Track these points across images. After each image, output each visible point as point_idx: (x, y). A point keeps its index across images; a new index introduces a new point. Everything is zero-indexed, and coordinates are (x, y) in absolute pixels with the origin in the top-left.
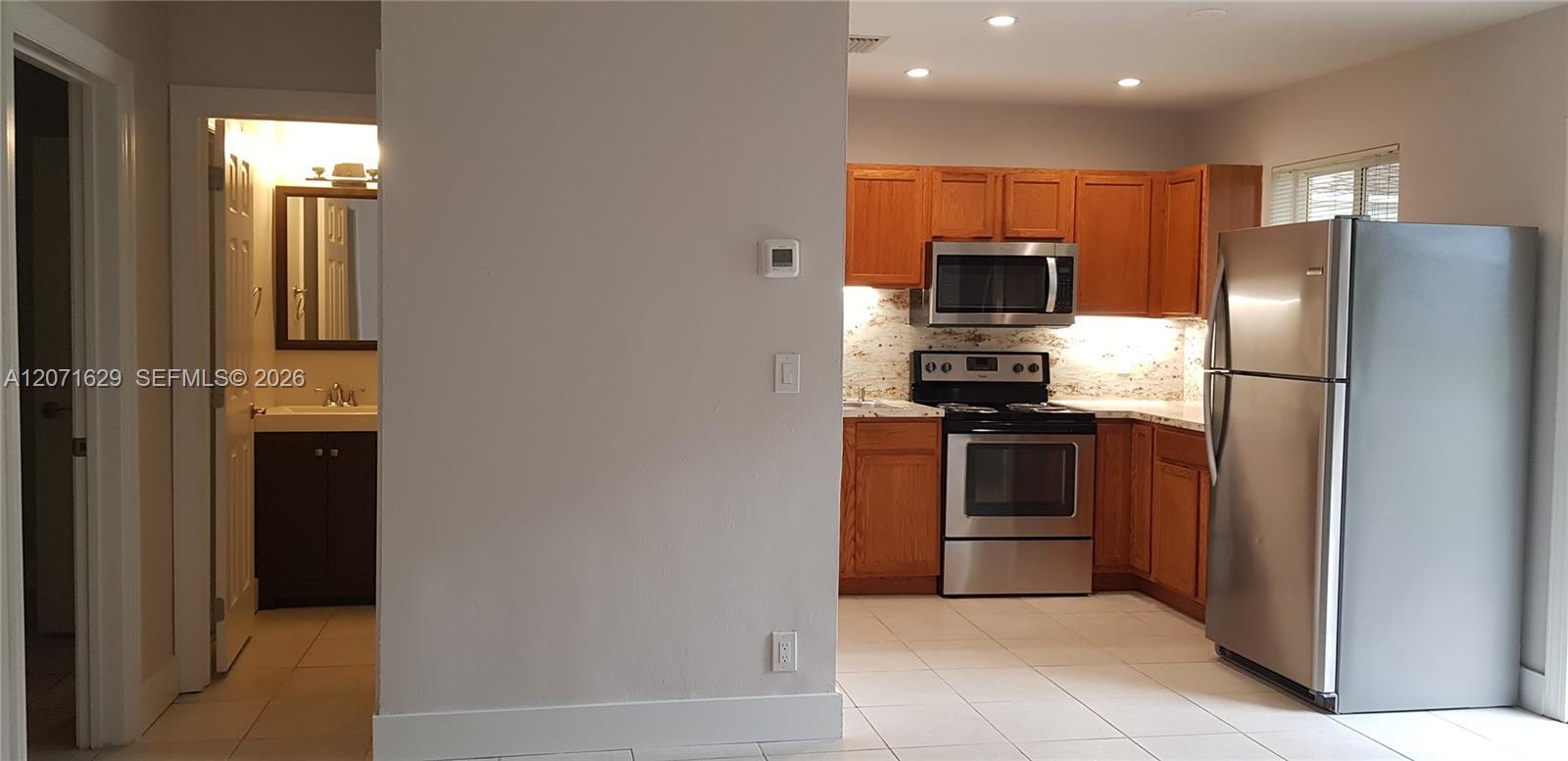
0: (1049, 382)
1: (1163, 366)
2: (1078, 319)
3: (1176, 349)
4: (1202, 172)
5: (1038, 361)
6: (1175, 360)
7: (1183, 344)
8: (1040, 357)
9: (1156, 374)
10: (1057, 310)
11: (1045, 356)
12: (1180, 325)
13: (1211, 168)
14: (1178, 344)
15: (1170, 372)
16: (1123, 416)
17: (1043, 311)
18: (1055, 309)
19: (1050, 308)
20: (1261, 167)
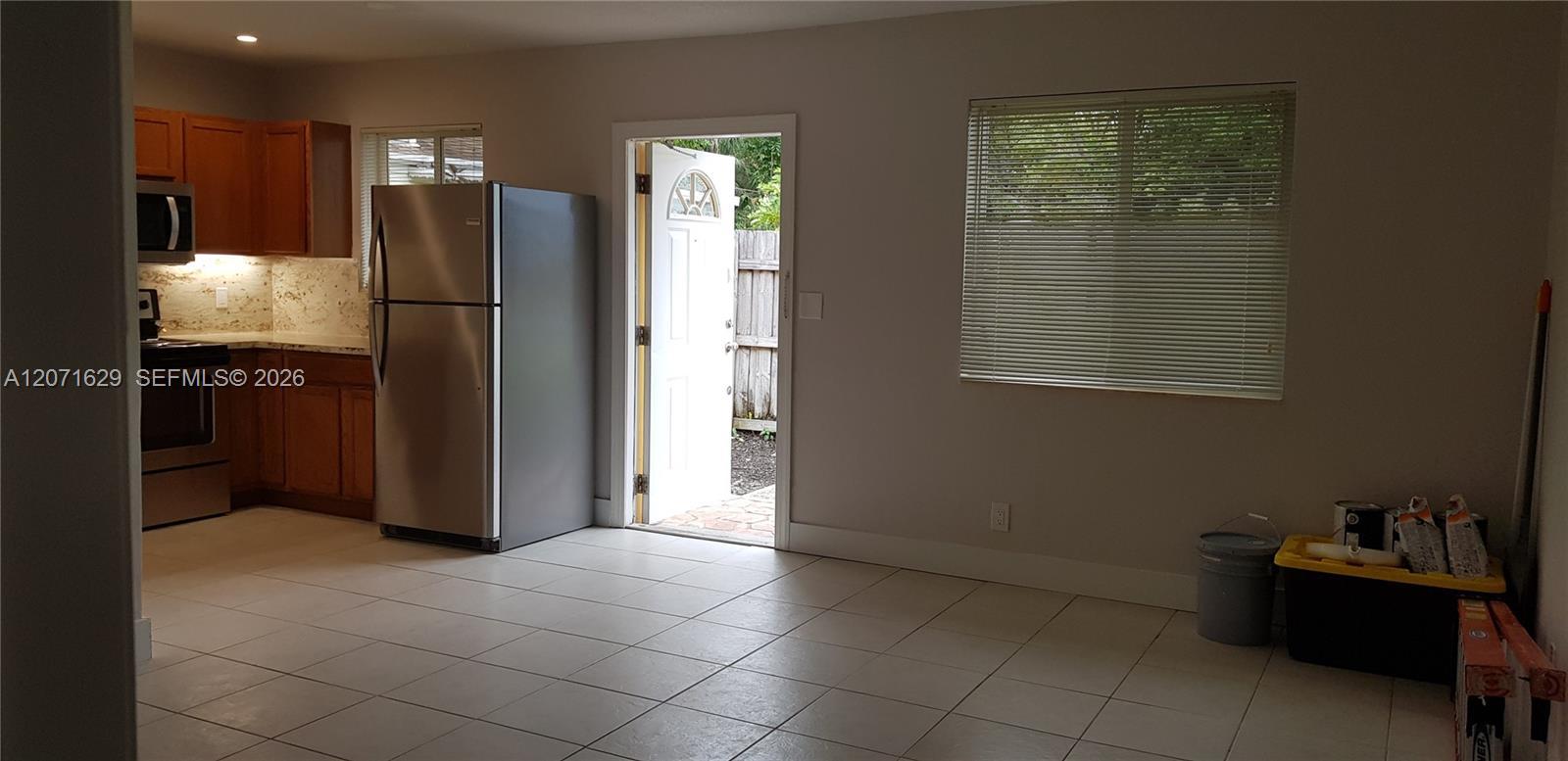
0: (159, 318)
1: (255, 300)
2: (198, 256)
3: (265, 284)
4: (305, 127)
5: (147, 297)
6: (265, 294)
7: (271, 280)
8: (149, 293)
9: (250, 307)
10: (177, 248)
11: (153, 293)
12: (267, 262)
13: (313, 123)
14: (267, 279)
15: (261, 305)
16: (250, 346)
17: (165, 248)
18: (177, 246)
19: (172, 246)
20: (349, 127)
